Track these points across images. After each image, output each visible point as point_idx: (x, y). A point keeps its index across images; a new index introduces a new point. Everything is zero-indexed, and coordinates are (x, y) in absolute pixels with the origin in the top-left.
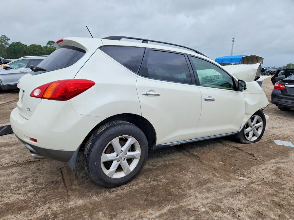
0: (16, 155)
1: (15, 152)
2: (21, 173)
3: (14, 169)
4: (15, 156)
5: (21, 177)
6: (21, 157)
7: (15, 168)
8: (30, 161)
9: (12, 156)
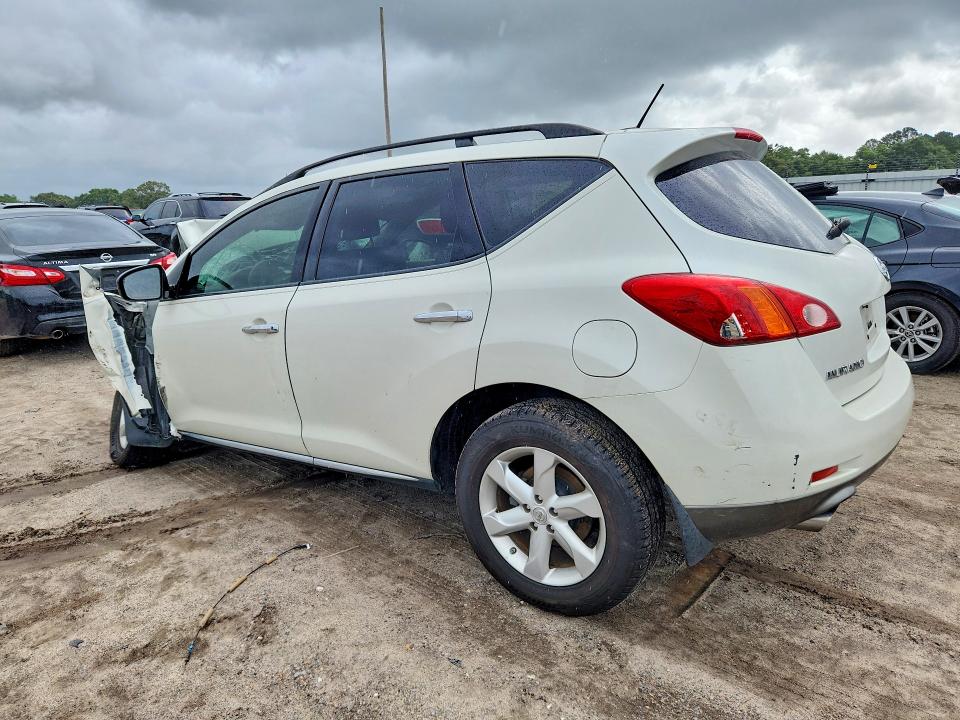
0: (864, 674)
1: (865, 698)
2: (874, 573)
3: (892, 598)
4: (870, 668)
5: (879, 562)
6: (849, 643)
7: (889, 601)
8: (825, 599)
9: (886, 674)
